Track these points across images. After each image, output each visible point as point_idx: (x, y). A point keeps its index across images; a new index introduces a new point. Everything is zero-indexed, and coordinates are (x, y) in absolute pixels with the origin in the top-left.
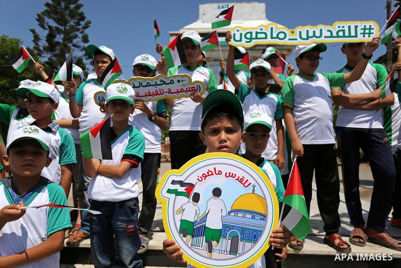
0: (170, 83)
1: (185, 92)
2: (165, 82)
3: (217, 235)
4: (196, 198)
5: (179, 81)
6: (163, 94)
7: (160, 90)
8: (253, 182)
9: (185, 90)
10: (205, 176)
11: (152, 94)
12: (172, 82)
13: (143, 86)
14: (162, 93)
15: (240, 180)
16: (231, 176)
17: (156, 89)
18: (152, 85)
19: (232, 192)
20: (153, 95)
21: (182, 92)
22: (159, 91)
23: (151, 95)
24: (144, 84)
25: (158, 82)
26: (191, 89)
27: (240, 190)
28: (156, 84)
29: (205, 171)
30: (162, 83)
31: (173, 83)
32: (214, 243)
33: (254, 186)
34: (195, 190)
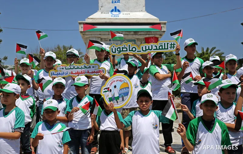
0: (89, 67)
2: (86, 67)
3: (118, 98)
4: (111, 91)
8: (123, 80)
10: (111, 84)
11: (79, 73)
13: (75, 69)
15: (120, 81)
16: (117, 80)
19: (119, 85)
27: (121, 83)
28: (82, 68)
29: (111, 82)
31: (90, 68)
32: (118, 100)
33: (124, 81)
34: (110, 89)
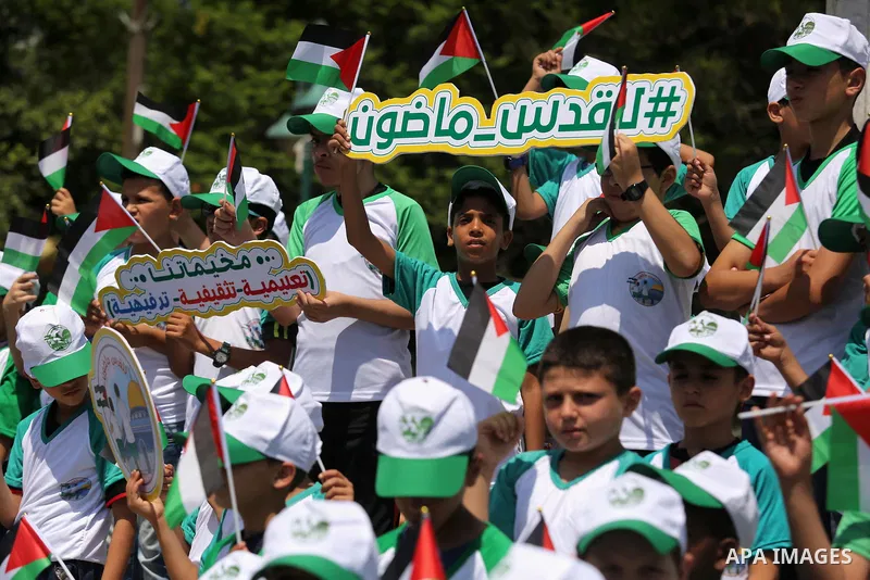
0: (243, 264)
1: (281, 289)
2: (231, 262)
5: (260, 260)
6: (234, 296)
7: (225, 283)
9: (280, 284)
11: (212, 295)
12: (246, 262)
13: (190, 274)
14: (232, 292)
17: (219, 280)
18: (208, 272)
20: (215, 298)
21: (275, 290)
22: (224, 288)
23: (212, 299)
24: (191, 269)
25: (219, 265)
26: (292, 283)
28: (215, 269)
30: (226, 264)
31: (249, 266)
